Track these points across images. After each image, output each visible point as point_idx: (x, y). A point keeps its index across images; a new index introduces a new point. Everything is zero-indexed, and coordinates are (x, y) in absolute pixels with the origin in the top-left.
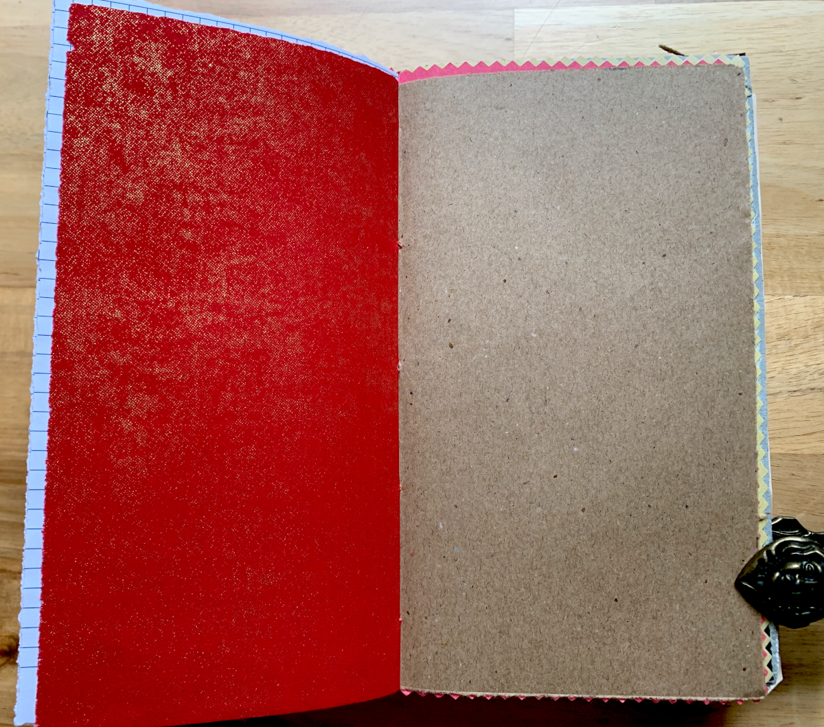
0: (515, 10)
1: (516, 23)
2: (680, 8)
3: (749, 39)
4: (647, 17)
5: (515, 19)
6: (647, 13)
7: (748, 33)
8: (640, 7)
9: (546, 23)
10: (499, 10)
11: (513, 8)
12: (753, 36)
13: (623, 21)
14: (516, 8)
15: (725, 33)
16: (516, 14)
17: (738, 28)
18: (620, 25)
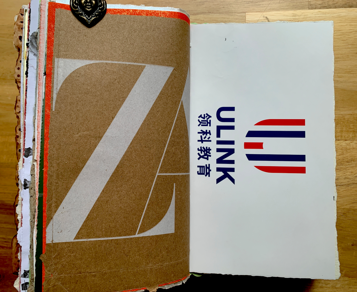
0: (246, 13)
1: (246, 19)
2: (319, 12)
3: (350, 25)
4: (305, 16)
5: (246, 18)
6: (305, 14)
7: (350, 23)
8: (302, 11)
9: (260, 19)
10: (239, 13)
11: (245, 12)
12: (352, 24)
13: (294, 18)
14: (247, 12)
15: (340, 23)
16: (246, 15)
17: (346, 20)
18: (293, 20)
